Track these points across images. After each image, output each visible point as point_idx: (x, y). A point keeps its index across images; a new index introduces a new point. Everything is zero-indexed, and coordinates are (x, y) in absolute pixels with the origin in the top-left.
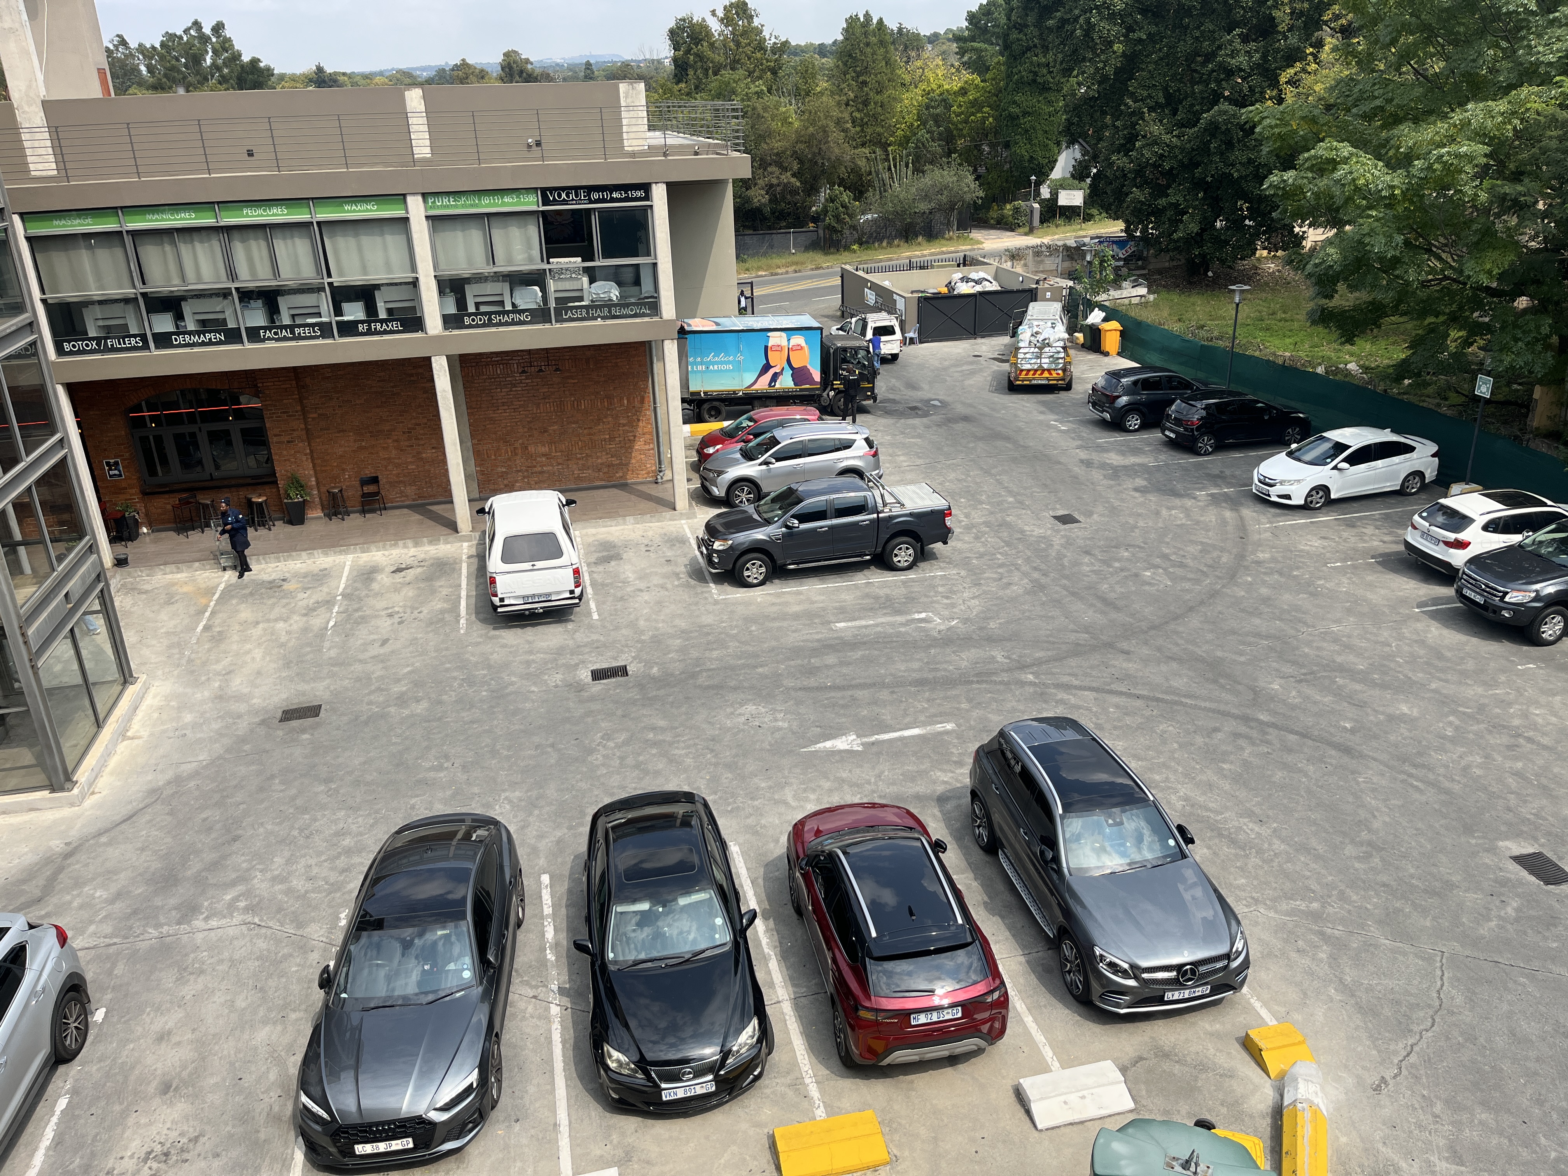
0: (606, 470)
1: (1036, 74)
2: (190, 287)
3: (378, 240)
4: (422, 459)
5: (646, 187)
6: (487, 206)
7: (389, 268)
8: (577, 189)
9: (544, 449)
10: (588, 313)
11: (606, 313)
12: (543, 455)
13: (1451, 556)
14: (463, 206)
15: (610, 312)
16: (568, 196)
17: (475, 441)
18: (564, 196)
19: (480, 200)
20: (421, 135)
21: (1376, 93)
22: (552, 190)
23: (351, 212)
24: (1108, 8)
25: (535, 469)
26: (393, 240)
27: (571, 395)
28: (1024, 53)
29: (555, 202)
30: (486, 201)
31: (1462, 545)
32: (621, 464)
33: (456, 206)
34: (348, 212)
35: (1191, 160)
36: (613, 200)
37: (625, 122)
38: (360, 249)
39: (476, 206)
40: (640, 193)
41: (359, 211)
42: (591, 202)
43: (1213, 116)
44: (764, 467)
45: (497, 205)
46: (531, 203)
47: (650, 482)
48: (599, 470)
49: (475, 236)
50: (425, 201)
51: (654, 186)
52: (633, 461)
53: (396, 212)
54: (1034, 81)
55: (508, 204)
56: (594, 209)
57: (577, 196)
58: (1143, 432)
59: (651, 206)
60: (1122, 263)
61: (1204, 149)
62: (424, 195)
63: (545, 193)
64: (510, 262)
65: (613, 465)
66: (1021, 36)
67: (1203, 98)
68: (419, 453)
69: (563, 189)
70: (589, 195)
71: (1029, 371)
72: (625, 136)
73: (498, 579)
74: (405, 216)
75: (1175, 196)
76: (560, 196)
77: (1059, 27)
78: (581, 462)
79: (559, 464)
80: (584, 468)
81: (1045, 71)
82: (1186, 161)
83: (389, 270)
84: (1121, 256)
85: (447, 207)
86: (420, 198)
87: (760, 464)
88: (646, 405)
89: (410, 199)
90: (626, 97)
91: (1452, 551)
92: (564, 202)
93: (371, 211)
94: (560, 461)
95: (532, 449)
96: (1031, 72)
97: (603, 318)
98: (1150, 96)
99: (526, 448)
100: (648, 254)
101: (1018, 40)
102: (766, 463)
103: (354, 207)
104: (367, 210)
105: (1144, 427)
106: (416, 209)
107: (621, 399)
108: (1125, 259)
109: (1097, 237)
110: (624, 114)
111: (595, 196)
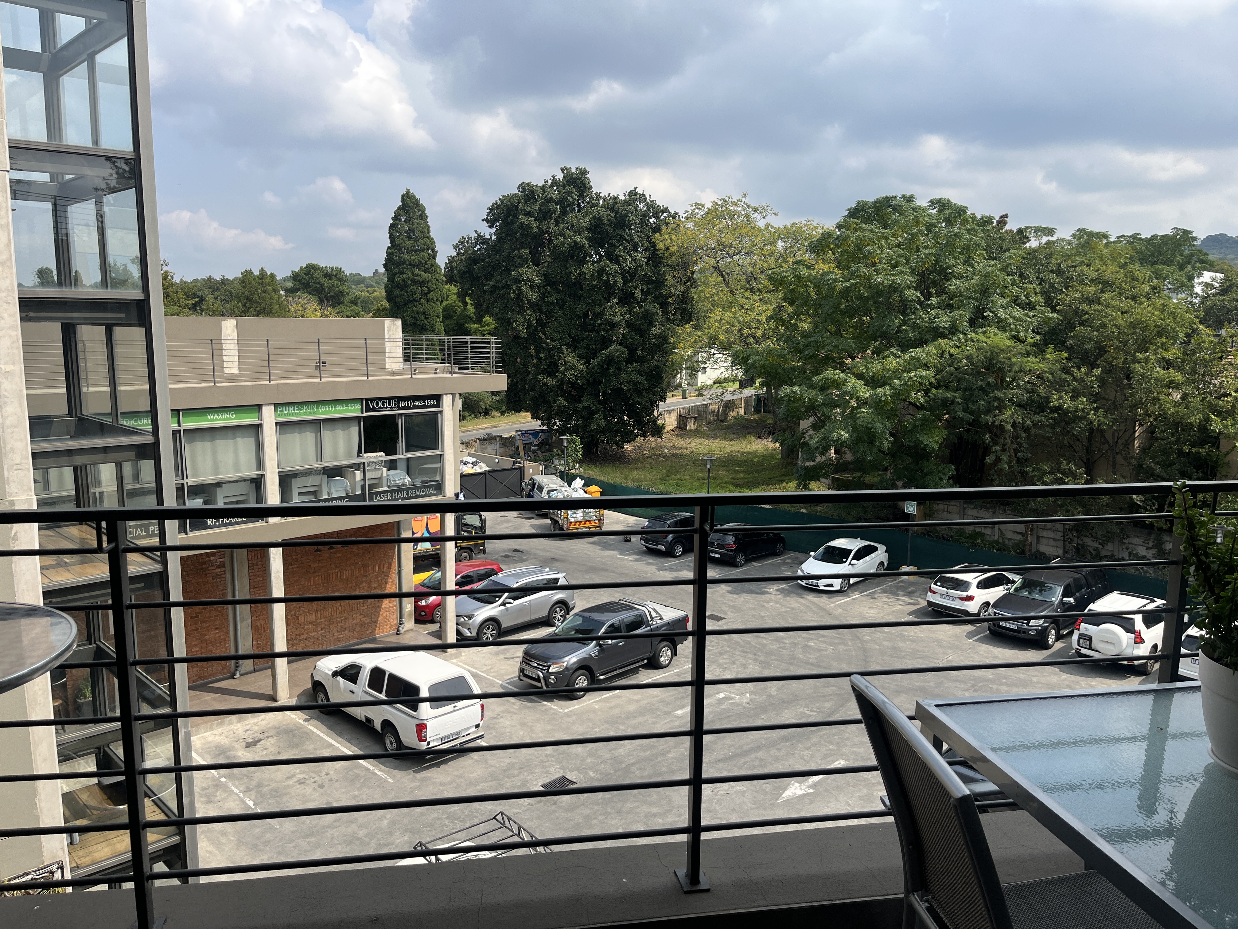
0: (359, 629)
1: (416, 319)
2: (53, 495)
3: (230, 442)
4: (206, 640)
5: (438, 398)
6: (323, 413)
7: (237, 468)
8: (390, 399)
9: (311, 618)
10: (392, 496)
11: (405, 495)
12: (310, 623)
13: (966, 606)
14: (304, 414)
15: (408, 494)
16: (383, 405)
17: (254, 618)
18: (380, 404)
19: (318, 408)
20: (231, 358)
21: (826, 343)
22: (372, 400)
23: (213, 420)
24: (530, 281)
25: (303, 637)
26: (246, 444)
27: (337, 567)
28: (405, 305)
29: (374, 409)
30: (322, 409)
31: (970, 598)
32: (371, 622)
33: (299, 414)
34: (211, 420)
35: (594, 379)
36: (415, 407)
37: (387, 350)
38: (214, 453)
39: (315, 413)
40: (433, 402)
41: (220, 420)
42: (399, 409)
43: (610, 352)
44: (503, 607)
45: (331, 413)
46: (355, 411)
47: (392, 634)
48: (354, 630)
49: (309, 437)
50: (276, 410)
51: (445, 396)
52: (380, 618)
53: (252, 420)
54: (415, 324)
55: (340, 412)
56: (401, 414)
57: (389, 405)
58: (685, 556)
59: (441, 412)
60: (536, 448)
61: (604, 371)
62: (276, 405)
63: (369, 403)
64: (335, 457)
65: (365, 624)
66: (403, 292)
67: (596, 341)
68: (204, 635)
69: (380, 399)
70: (398, 404)
71: (576, 522)
72: (387, 360)
73: (429, 724)
74: (259, 422)
75: (586, 402)
76: (377, 404)
77: (491, 291)
78: (340, 625)
79: (322, 629)
80: (343, 629)
81: (423, 318)
82: (591, 380)
83: (237, 470)
84: (535, 443)
85: (292, 414)
86: (273, 407)
87: (500, 605)
88: (392, 569)
89: (265, 409)
90: (389, 331)
91: (966, 603)
92: (381, 409)
93: (231, 419)
94: (323, 626)
95: (301, 619)
96: (412, 317)
97: (402, 499)
98: (561, 338)
99: (297, 618)
100: (436, 448)
101: (401, 295)
102: (504, 604)
103: (216, 416)
104: (227, 419)
105: (685, 552)
106: (269, 416)
107: (374, 567)
108: (538, 445)
109: (520, 431)
110: (387, 344)
111: (402, 404)
